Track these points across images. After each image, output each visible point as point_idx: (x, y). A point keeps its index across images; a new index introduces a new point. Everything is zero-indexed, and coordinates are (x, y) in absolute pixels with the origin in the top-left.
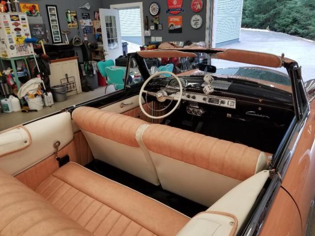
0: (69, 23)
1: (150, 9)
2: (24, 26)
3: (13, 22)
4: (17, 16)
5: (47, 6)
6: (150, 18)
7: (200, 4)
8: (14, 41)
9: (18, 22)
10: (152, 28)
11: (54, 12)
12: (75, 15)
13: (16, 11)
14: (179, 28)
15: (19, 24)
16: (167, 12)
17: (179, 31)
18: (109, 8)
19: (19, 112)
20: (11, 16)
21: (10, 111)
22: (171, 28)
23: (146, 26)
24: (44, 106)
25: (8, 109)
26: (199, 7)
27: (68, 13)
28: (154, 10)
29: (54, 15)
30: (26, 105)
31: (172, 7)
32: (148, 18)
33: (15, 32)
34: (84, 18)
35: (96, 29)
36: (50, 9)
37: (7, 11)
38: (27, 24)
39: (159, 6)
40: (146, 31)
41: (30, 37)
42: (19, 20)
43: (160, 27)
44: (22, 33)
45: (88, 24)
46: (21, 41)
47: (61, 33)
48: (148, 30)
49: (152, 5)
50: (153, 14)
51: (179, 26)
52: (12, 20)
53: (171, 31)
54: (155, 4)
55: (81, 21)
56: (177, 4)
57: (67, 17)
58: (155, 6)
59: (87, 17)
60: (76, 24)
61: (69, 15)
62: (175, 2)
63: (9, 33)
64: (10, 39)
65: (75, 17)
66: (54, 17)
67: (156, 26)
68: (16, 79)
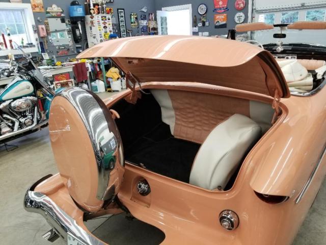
0: (132, 23)
1: (199, 9)
2: (109, 24)
3: (103, 21)
4: (105, 17)
5: (118, 9)
6: (198, 17)
7: (243, 3)
8: (103, 36)
9: (106, 21)
10: (200, 25)
11: (122, 14)
12: (136, 16)
13: (104, 13)
14: (224, 24)
15: (106, 23)
16: (214, 11)
17: (224, 26)
18: (161, 10)
19: (104, 92)
20: (102, 17)
21: (98, 92)
22: (217, 24)
23: (195, 24)
24: (122, 88)
25: (97, 90)
26: (242, 5)
27: (131, 15)
28: (202, 10)
29: (122, 17)
30: (110, 87)
31: (218, 6)
32: (197, 17)
33: (104, 29)
34: (142, 19)
35: (151, 28)
36: (120, 12)
37: (99, 13)
38: (111, 23)
39: (206, 6)
40: (194, 28)
41: (112, 33)
42: (106, 20)
43: (207, 24)
44: (108, 30)
45: (145, 24)
46: (107, 36)
47: (127, 32)
48: (195, 27)
49: (201, 6)
50: (200, 13)
51: (224, 22)
52: (102, 20)
53: (216, 27)
54: (203, 5)
55: (140, 22)
56: (223, 4)
57: (131, 18)
58: (203, 7)
59: (144, 18)
60: (136, 24)
61: (132, 17)
62: (221, 3)
63: (100, 30)
64: (100, 34)
65: (136, 18)
66: (122, 18)
67: (204, 23)
68: (102, 67)
